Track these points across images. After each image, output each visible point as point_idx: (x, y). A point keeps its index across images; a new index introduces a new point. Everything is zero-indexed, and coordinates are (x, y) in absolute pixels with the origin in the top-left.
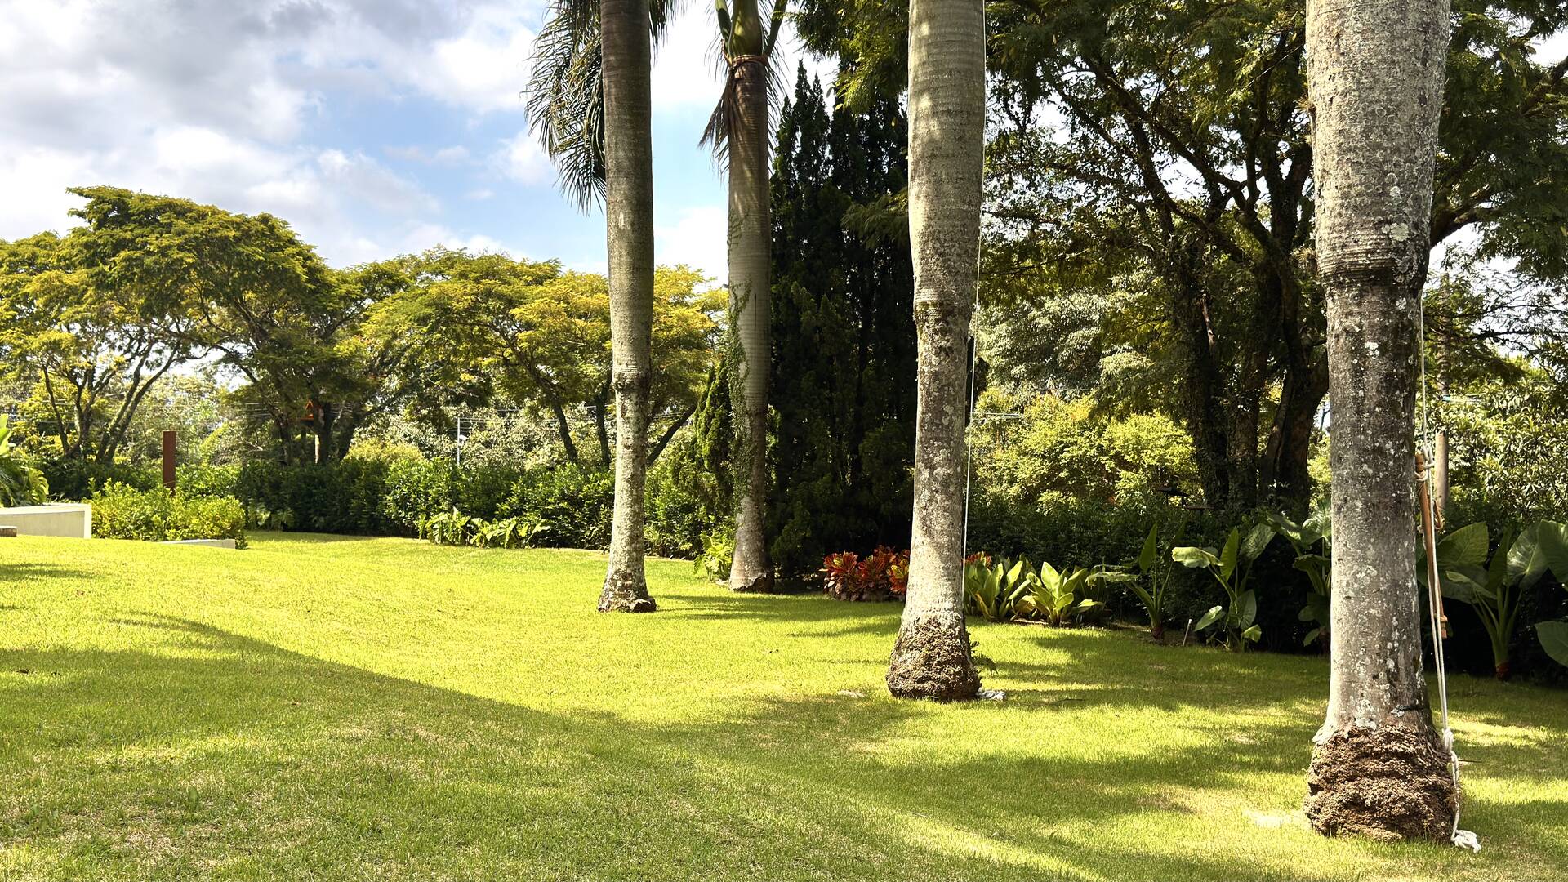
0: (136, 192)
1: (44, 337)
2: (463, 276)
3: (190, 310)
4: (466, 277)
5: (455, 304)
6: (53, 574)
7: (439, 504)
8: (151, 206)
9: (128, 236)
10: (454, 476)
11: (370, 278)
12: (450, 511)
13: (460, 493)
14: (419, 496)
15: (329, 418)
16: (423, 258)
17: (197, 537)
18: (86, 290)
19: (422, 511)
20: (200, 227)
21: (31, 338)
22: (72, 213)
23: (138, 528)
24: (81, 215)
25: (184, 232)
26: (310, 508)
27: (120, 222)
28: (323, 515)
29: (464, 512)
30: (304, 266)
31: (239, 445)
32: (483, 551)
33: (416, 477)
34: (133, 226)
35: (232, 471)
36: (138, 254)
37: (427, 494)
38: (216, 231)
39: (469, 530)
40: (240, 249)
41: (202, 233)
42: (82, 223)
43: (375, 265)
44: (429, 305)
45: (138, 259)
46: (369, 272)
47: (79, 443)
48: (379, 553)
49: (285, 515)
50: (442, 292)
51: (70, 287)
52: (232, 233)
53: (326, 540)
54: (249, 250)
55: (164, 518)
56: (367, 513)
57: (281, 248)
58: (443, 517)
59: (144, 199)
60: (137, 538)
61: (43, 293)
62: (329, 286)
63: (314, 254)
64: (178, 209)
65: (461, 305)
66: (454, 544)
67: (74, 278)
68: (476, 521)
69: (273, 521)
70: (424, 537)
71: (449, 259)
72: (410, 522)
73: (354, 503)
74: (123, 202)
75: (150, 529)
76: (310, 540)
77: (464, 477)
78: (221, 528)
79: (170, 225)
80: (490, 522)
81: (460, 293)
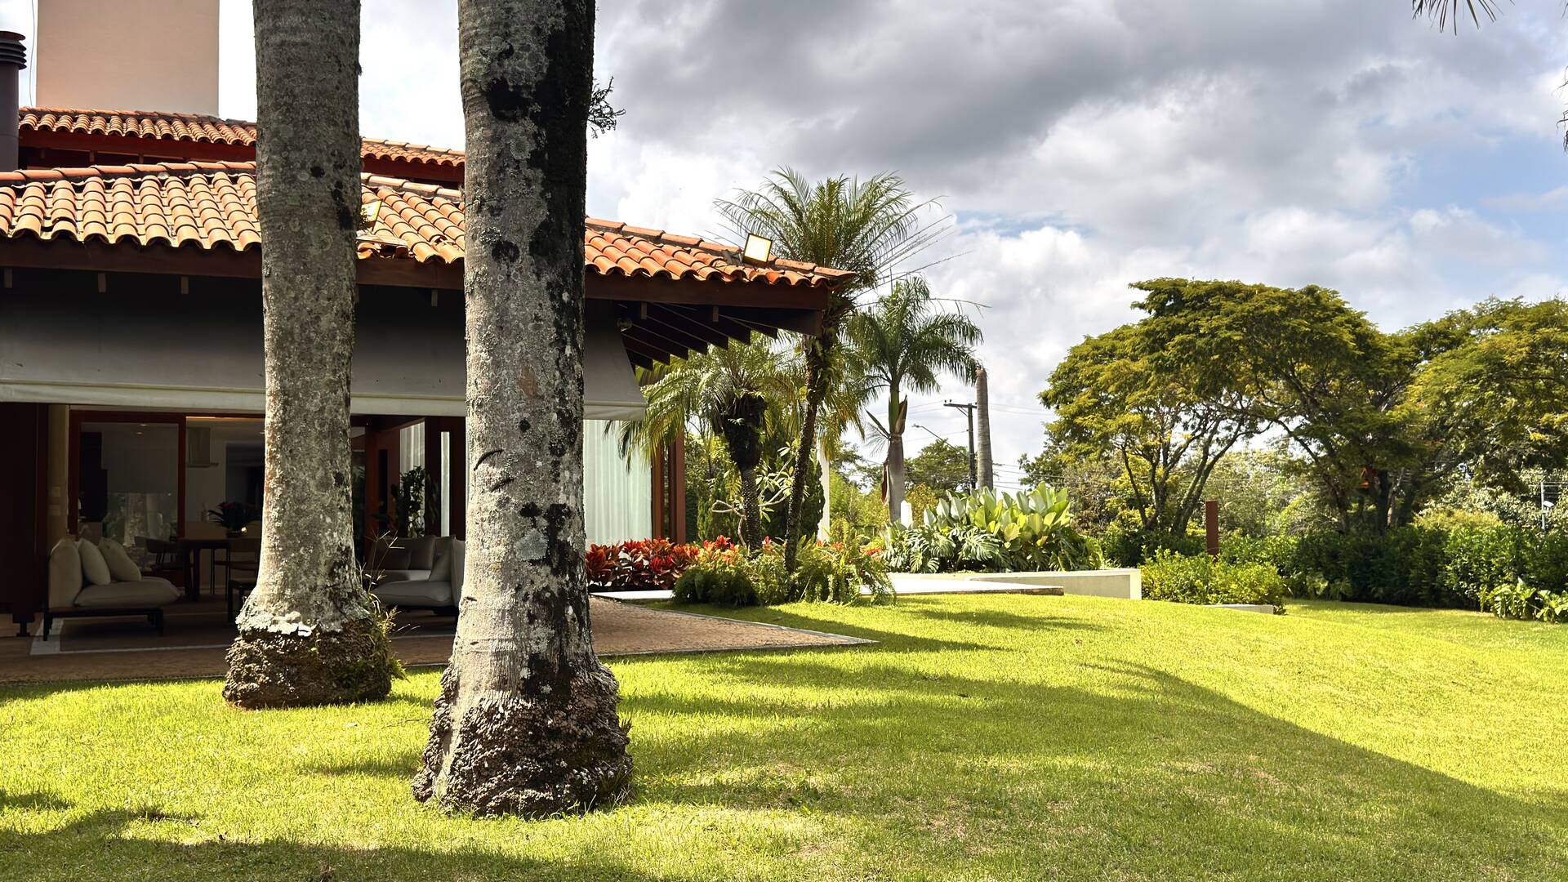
0: (1190, 280)
1: (1120, 420)
2: (1517, 326)
3: (1248, 386)
4: (1521, 328)
5: (1507, 357)
6: (1068, 626)
7: (1504, 575)
8: (1202, 292)
9: (1182, 321)
10: (1519, 545)
11: (1424, 339)
12: (1515, 583)
13: (1526, 563)
14: (1481, 566)
15: (1385, 487)
16: (1474, 313)
17: (1236, 602)
18: (1150, 375)
19: (1485, 582)
20: (1247, 306)
21: (1109, 422)
22: (1134, 306)
23: (1184, 592)
24: (1142, 306)
25: (1232, 312)
26: (1368, 578)
27: (1175, 310)
28: (1383, 586)
29: (1529, 583)
30: (1352, 333)
31: (1314, 517)
32: (1550, 626)
33: (1476, 547)
34: (1186, 311)
35: (1292, 541)
36: (1191, 337)
37: (1489, 564)
38: (1262, 307)
39: (1535, 603)
40: (1287, 323)
41: (1249, 312)
42: (1144, 315)
43: (1429, 325)
44: (1480, 361)
45: (1190, 341)
46: (1423, 333)
47: (1156, 515)
48: (1433, 626)
49: (1344, 585)
50: (1493, 346)
51: (1136, 373)
52: (1277, 308)
53: (1382, 611)
54: (1294, 322)
55: (1206, 583)
56: (1427, 584)
57: (1329, 318)
58: (1506, 588)
59: (1197, 285)
60: (1183, 602)
61: (1113, 380)
62: (1380, 351)
63: (1365, 321)
64: (1227, 291)
65: (1515, 359)
66: (1518, 618)
67: (1139, 366)
68: (1543, 593)
69: (1332, 590)
70: (1487, 609)
71: (1502, 310)
72: (1473, 594)
73: (1413, 573)
74: (1178, 290)
75: (1193, 593)
76: (1366, 610)
77: (1529, 545)
78: (1258, 592)
79: (1218, 308)
80: (1559, 593)
81: (1513, 345)
